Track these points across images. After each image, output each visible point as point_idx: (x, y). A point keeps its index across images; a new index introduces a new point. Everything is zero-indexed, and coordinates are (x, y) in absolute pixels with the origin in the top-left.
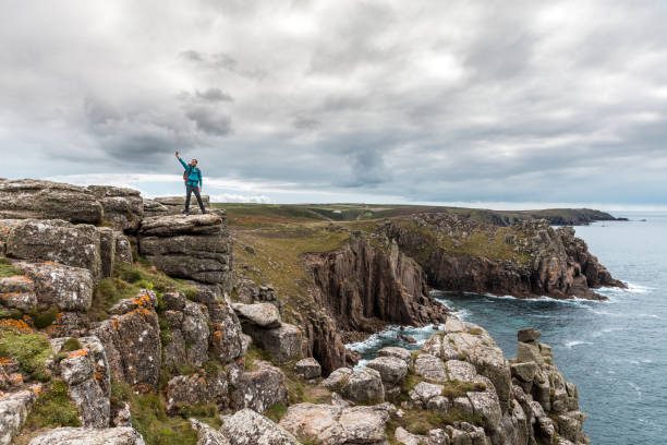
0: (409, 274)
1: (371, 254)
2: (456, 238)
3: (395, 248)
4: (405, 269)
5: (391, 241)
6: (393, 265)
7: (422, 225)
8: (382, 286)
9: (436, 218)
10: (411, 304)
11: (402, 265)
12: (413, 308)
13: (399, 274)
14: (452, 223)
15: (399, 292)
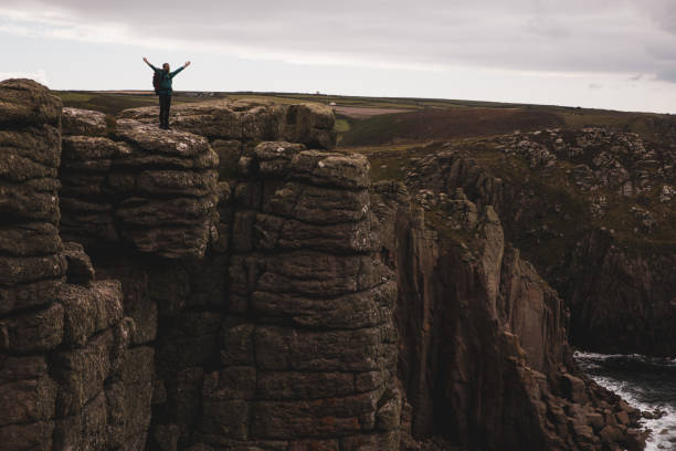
0: (531, 311)
1: (426, 248)
2: (642, 200)
3: (496, 234)
4: (520, 295)
5: (481, 213)
6: (493, 285)
7: (543, 162)
8: (461, 346)
9: (583, 143)
10: (544, 398)
11: (515, 282)
12: (550, 414)
13: (504, 310)
14: (629, 159)
15: (513, 366)
